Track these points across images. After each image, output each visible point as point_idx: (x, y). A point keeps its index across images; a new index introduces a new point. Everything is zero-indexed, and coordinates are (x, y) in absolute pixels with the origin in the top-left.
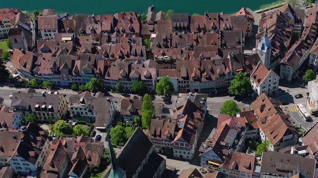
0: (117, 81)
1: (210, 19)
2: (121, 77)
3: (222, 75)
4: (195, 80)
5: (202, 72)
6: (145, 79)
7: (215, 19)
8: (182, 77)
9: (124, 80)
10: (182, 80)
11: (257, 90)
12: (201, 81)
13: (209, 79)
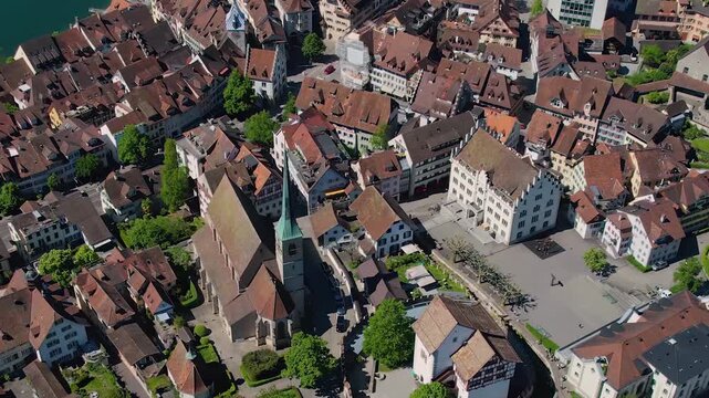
0: (44, 172)
1: (90, 29)
2: (50, 163)
3: (206, 89)
4: (171, 114)
5: (175, 96)
6: (91, 148)
7: (97, 26)
8: (151, 119)
9: (58, 165)
10: (152, 122)
11: (264, 92)
12: (180, 112)
13: (189, 103)
